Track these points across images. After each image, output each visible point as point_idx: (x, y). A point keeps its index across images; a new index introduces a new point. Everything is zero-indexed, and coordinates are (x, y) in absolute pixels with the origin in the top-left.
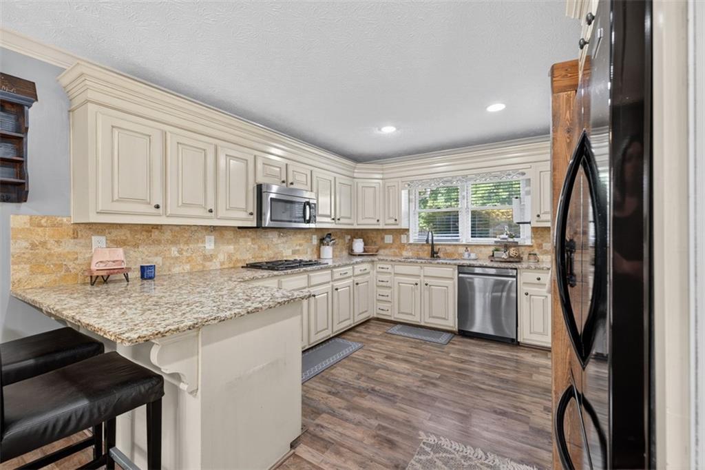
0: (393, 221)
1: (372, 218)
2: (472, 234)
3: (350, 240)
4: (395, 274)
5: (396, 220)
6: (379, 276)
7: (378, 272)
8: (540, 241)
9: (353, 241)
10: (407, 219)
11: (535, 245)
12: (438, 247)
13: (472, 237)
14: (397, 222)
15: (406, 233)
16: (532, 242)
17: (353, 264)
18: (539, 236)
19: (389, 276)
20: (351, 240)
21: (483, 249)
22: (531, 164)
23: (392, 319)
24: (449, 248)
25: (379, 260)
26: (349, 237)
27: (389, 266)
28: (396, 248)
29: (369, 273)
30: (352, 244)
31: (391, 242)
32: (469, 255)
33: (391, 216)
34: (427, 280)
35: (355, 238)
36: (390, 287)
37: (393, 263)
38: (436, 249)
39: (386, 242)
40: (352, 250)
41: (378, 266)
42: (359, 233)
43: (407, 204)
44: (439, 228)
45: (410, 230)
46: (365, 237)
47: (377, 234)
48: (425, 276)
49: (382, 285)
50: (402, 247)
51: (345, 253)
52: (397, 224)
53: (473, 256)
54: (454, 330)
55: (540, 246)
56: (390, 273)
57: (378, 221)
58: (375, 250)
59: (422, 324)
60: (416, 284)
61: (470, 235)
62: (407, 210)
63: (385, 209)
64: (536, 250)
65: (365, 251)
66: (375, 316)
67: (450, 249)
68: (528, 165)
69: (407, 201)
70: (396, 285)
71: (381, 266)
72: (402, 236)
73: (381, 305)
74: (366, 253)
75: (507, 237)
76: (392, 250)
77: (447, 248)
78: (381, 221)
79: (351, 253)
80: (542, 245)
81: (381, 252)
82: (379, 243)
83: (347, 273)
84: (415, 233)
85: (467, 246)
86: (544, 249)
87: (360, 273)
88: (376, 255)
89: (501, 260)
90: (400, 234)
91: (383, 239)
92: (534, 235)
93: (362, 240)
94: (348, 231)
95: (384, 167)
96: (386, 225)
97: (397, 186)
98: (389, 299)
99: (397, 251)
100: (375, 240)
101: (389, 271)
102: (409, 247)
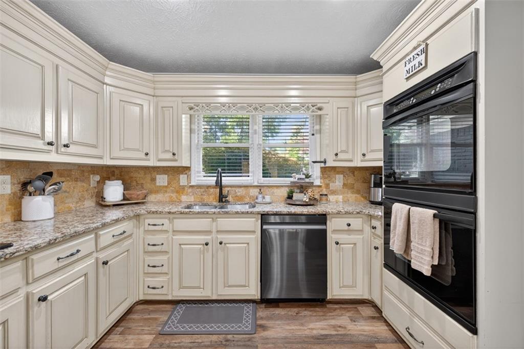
0: (170, 156)
1: (138, 150)
2: (263, 173)
3: (98, 182)
4: (174, 231)
5: (174, 154)
6: (149, 237)
7: (146, 231)
8: (327, 181)
9: (104, 184)
10: (188, 154)
11: (323, 185)
12: (227, 189)
13: (263, 177)
14: (176, 157)
15: (187, 172)
16: (321, 183)
17: (97, 228)
18: (326, 176)
19: (164, 236)
20: (102, 183)
21: (275, 190)
22: (328, 98)
23: (170, 298)
24: (240, 190)
25: (149, 213)
26: (98, 178)
27: (166, 221)
28: (173, 192)
29: (130, 236)
30: (103, 189)
31: (166, 185)
32: (264, 198)
33: (167, 148)
34: (221, 237)
35: (109, 179)
36: (166, 252)
37: (171, 216)
38: (225, 191)
39: (158, 184)
40: (103, 198)
41: (147, 221)
42: (117, 172)
43: (189, 135)
44: (228, 166)
45: (192, 169)
46: (127, 177)
47: (145, 174)
48: (218, 232)
49: (153, 248)
50: (181, 190)
51: (90, 203)
52: (176, 160)
53: (268, 199)
54: (256, 298)
55: (327, 186)
56: (166, 231)
57: (147, 154)
58: (141, 197)
59: (214, 297)
60: (207, 244)
61: (262, 175)
62: (189, 143)
63: (157, 138)
64: (324, 190)
65: (124, 199)
66: (142, 298)
67: (240, 192)
68: (326, 100)
69: (189, 131)
70: (176, 248)
71: (152, 221)
72: (181, 176)
73: (152, 281)
74: (126, 201)
75: (304, 177)
76: (167, 195)
77: (237, 190)
78: (151, 156)
79: (102, 203)
80: (329, 184)
81: (152, 198)
82: (148, 185)
83: (78, 251)
84: (199, 172)
85: (260, 187)
86: (330, 189)
87: (113, 240)
88: (143, 203)
89: (302, 203)
90: (179, 174)
91: (154, 180)
92: (323, 175)
93: (120, 182)
94: (94, 169)
95: (156, 79)
96: (159, 160)
97: (175, 108)
98: (165, 269)
99: (174, 195)
100: (142, 181)
101: (164, 228)
102: (190, 190)
